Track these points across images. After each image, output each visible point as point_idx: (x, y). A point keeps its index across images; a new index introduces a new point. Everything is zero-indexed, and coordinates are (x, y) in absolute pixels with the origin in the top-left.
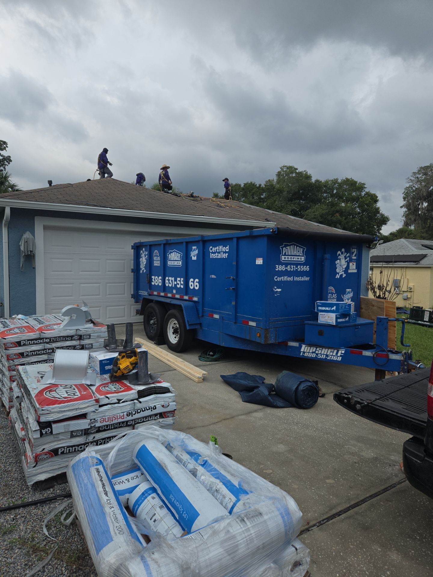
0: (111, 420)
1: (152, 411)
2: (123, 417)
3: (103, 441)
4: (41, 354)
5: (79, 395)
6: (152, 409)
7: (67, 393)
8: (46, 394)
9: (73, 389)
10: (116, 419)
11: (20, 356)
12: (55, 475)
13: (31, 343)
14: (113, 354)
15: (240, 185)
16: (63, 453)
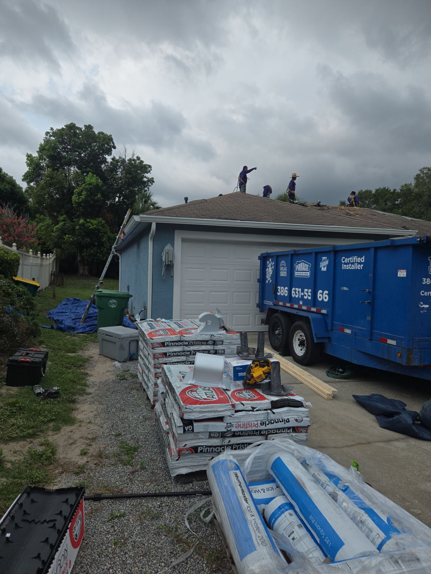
0: (246, 426)
1: (285, 423)
2: (257, 426)
3: (238, 446)
4: (181, 356)
5: (217, 399)
6: (286, 422)
7: (206, 395)
8: (188, 394)
9: (211, 392)
10: (251, 427)
11: (163, 356)
12: (194, 471)
13: (173, 345)
14: (246, 362)
15: (371, 192)
16: (201, 451)
